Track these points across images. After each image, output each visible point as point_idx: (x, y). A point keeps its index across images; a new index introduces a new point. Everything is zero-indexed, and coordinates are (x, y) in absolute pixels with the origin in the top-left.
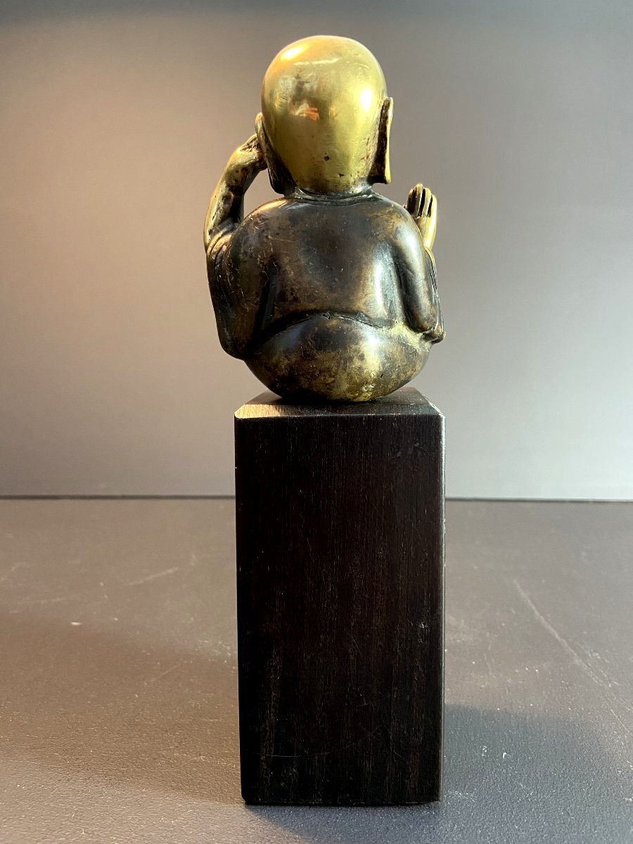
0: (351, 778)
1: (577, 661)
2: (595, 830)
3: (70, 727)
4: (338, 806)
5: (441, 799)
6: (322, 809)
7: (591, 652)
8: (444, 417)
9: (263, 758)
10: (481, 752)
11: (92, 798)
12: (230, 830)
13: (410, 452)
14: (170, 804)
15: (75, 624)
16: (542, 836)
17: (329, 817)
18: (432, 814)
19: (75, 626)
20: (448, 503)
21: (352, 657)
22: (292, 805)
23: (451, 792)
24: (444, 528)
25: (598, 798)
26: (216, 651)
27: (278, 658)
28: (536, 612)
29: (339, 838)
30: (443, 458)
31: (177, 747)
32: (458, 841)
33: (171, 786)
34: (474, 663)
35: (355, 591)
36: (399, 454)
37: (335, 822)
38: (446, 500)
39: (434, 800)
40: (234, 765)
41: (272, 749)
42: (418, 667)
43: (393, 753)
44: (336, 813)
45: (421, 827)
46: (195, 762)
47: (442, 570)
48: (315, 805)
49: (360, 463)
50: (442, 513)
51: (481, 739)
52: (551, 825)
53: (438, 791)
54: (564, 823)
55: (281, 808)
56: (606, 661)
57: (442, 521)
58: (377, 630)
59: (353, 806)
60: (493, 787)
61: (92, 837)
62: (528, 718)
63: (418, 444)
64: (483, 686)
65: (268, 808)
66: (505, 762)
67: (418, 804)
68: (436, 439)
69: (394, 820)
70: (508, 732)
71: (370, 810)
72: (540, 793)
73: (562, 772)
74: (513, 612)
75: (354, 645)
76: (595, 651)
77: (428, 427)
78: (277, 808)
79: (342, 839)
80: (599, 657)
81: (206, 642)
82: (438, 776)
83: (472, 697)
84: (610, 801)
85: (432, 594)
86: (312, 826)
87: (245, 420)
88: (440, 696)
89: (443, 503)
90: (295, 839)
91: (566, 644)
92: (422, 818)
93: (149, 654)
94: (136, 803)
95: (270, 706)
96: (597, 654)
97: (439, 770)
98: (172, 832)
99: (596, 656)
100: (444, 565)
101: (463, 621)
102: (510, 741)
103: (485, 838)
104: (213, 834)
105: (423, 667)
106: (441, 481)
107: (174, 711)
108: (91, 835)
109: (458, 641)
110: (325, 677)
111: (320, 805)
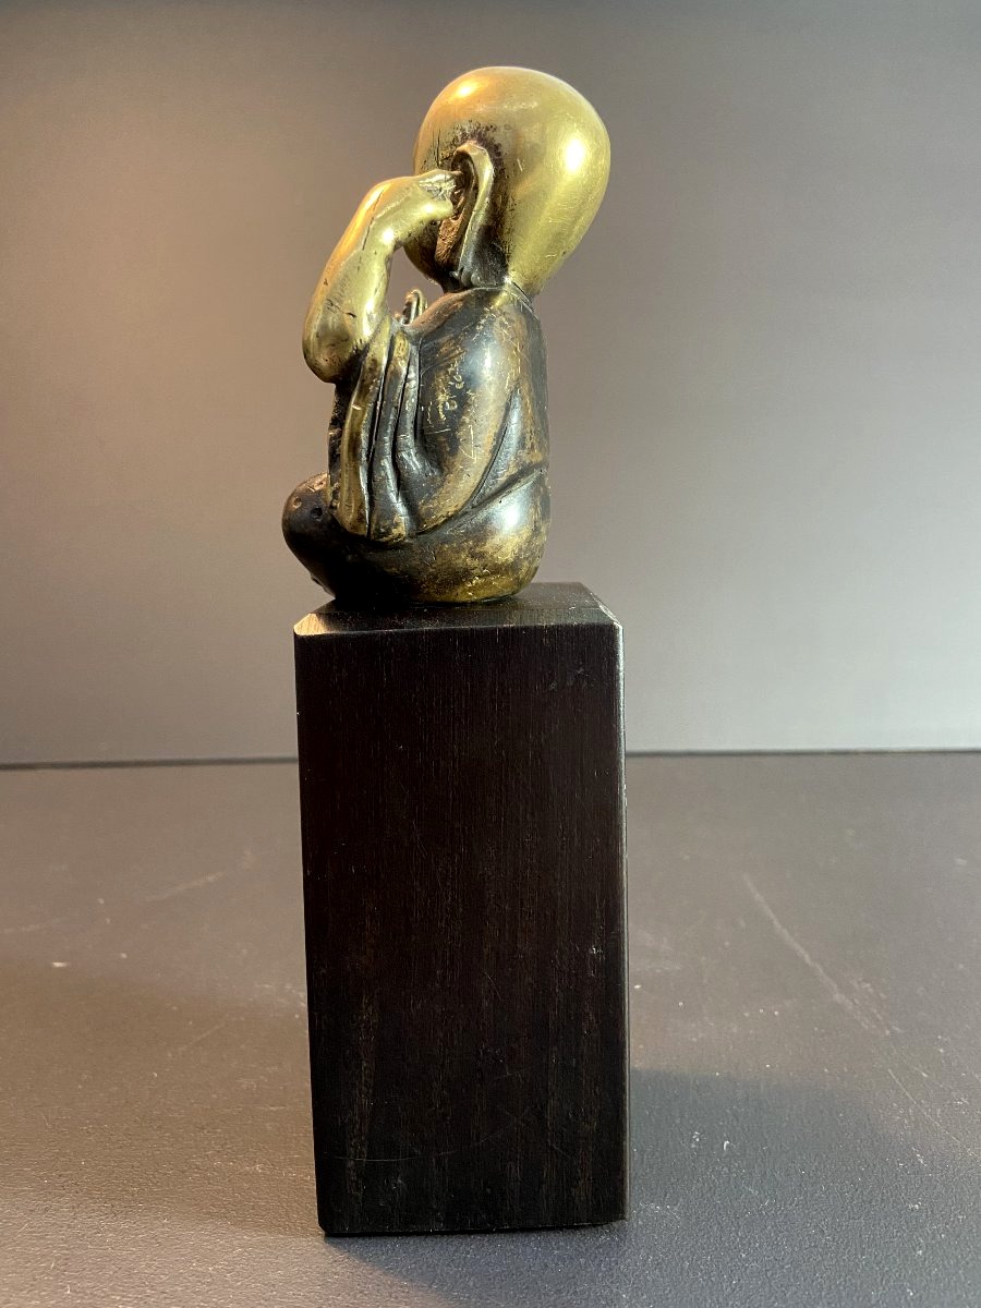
0: (488, 1190)
1: (838, 997)
2: (862, 1255)
3: (50, 1127)
4: (470, 1233)
5: (627, 1217)
6: (445, 1238)
7: (859, 983)
8: (621, 628)
9: (351, 1164)
10: (691, 1140)
11: (83, 1236)
12: (301, 1278)
13: (570, 683)
14: (207, 1241)
15: (58, 965)
16: (783, 1267)
17: (456, 1251)
18: (613, 1239)
19: (59, 968)
20: (631, 760)
21: (486, 1003)
22: (397, 1235)
23: (642, 1204)
24: (625, 799)
25: (868, 1205)
26: (282, 1000)
27: (370, 1009)
28: (776, 923)
29: (471, 1284)
30: (622, 691)
31: (219, 1152)
32: (653, 1282)
33: (209, 1213)
34: (681, 1004)
35: (489, 900)
36: (553, 686)
37: (465, 1258)
38: (628, 755)
39: (617, 1219)
40: (306, 1176)
41: (365, 1150)
42: (588, 1014)
43: (552, 1149)
44: (467, 1245)
45: (597, 1261)
46: (247, 1174)
47: (622, 863)
48: (435, 1233)
49: (492, 701)
50: (621, 776)
51: (691, 1122)
52: (796, 1249)
53: (623, 1204)
54: (815, 1246)
55: (381, 1241)
56: (882, 995)
57: (621, 788)
58: (524, 958)
59: (493, 1233)
60: (709, 1195)
61: (82, 1298)
62: (762, 1087)
63: (581, 670)
64: (694, 1039)
65: (361, 1241)
66: (727, 1157)
67: (594, 1226)
68: (609, 660)
69: (556, 1252)
70: (731, 1109)
71: (520, 1239)
72: (780, 1201)
73: (813, 1168)
74: (742, 924)
75: (490, 983)
76: (866, 981)
77: (596, 644)
78: (373, 1240)
79: (474, 1285)
80: (871, 990)
81: (267, 986)
82: (622, 1181)
83: (678, 1056)
84: (886, 1209)
85: (608, 902)
86: (428, 1267)
87: (311, 638)
88: (623, 1058)
89: (623, 761)
90: (401, 1287)
91: (821, 971)
92: (599, 1247)
93: (175, 1008)
94: (153, 1241)
95: (360, 1082)
96: (868, 985)
97: (624, 1172)
98: (209, 1284)
99: (866, 989)
100: (625, 856)
101: (665, 940)
102: (735, 1123)
103: (695, 1274)
104: (273, 1285)
105: (596, 1015)
106: (618, 726)
107: (215, 1096)
108: (80, 1295)
109: (658, 971)
110: (445, 1035)
111: (442, 1234)
